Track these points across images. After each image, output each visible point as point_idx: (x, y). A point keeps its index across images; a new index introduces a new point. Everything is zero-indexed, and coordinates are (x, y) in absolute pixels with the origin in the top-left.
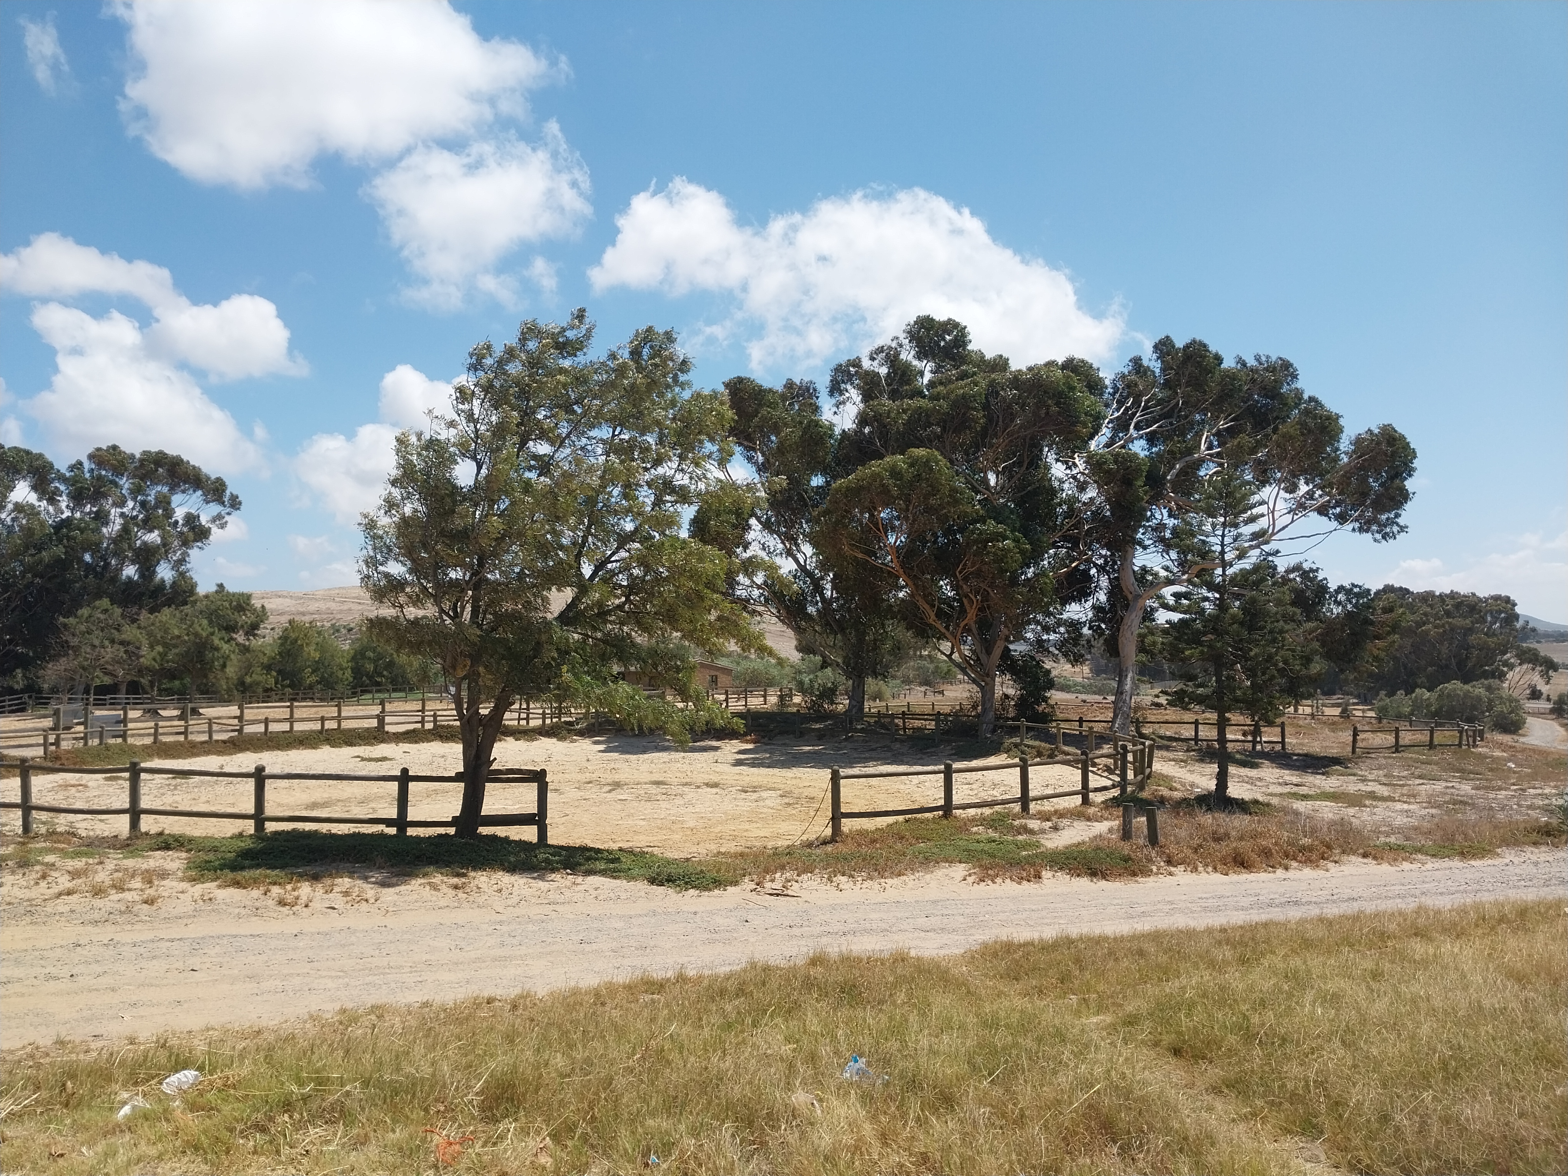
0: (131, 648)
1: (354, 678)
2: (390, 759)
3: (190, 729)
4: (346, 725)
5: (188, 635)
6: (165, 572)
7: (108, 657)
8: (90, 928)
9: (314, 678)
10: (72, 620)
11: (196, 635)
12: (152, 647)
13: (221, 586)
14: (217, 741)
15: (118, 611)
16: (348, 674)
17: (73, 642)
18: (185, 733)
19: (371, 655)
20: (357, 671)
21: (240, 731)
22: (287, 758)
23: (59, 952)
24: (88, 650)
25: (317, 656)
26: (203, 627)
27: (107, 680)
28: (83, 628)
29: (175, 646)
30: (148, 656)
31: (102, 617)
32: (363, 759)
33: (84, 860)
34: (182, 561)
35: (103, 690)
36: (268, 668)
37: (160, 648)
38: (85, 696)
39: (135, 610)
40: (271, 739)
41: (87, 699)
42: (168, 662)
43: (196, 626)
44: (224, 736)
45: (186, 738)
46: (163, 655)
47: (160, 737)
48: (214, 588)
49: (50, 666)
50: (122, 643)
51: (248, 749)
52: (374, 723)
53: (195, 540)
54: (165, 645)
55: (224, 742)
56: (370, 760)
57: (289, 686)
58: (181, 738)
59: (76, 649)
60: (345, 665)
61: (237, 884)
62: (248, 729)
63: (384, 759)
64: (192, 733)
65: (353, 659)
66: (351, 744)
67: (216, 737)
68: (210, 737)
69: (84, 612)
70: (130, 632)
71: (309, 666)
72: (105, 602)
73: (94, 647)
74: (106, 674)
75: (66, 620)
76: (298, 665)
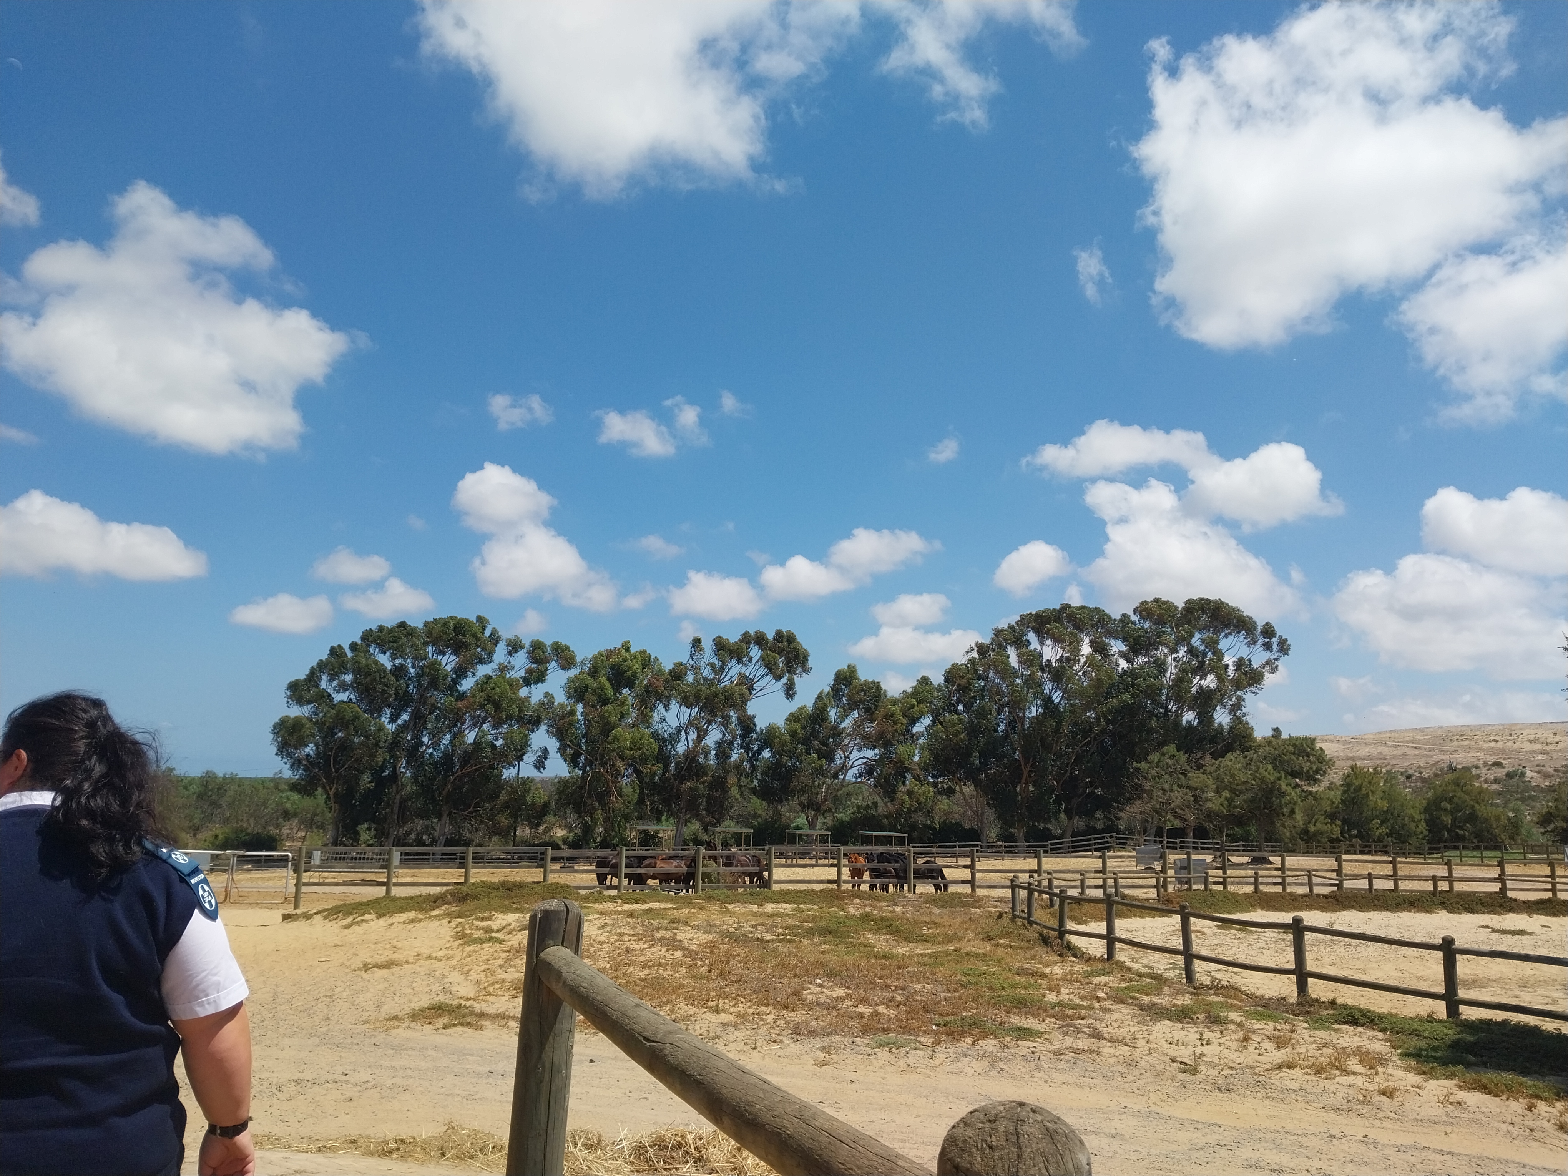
0: (1198, 792)
1: (1430, 831)
2: (1531, 934)
3: (1288, 880)
4: (1459, 887)
5: (1254, 779)
6: (1222, 717)
7: (1178, 802)
8: (1333, 1116)
9: (1384, 830)
10: (1143, 765)
11: (1263, 780)
12: (1218, 791)
13: (1277, 731)
14: (1318, 895)
15: (1183, 757)
16: (1422, 826)
17: (1147, 786)
18: (1283, 884)
19: (1448, 806)
20: (1433, 824)
21: (1339, 886)
22: (1400, 921)
23: (1314, 1142)
24: (1160, 794)
25: (1385, 805)
26: (1269, 773)
27: (1177, 824)
28: (1154, 772)
29: (1241, 792)
30: (1214, 802)
31: (1170, 762)
32: (1494, 931)
33: (1271, 1024)
34: (1237, 706)
35: (1175, 833)
36: (1332, 816)
37: (1226, 794)
38: (1158, 839)
39: (1199, 755)
40: (1377, 898)
41: (1161, 842)
42: (1236, 807)
43: (1262, 771)
44: (1326, 890)
45: (1284, 889)
46: (1230, 801)
47: (1261, 888)
48: (1269, 733)
49: (1128, 808)
50: (1188, 787)
51: (1352, 907)
52: (1495, 887)
53: (1250, 685)
54: (1233, 791)
55: (1326, 897)
56: (1504, 932)
57: (1356, 837)
58: (1279, 889)
59: (1150, 792)
60: (1417, 817)
61: (1484, 1088)
62: (1347, 884)
63: (1521, 932)
64: (1289, 884)
65: (1426, 810)
66: (1473, 911)
67: (1317, 890)
68: (1311, 890)
69: (1154, 757)
70: (1196, 778)
71: (1377, 817)
72: (1171, 748)
73: (1164, 790)
74: (1175, 817)
75: (1139, 765)
76: (1364, 815)
